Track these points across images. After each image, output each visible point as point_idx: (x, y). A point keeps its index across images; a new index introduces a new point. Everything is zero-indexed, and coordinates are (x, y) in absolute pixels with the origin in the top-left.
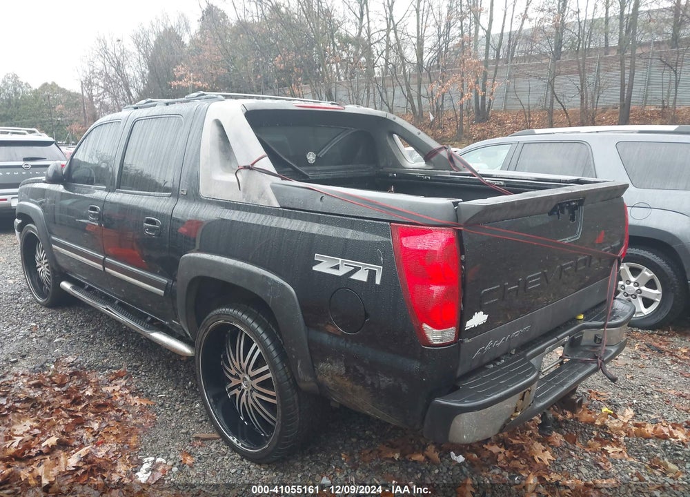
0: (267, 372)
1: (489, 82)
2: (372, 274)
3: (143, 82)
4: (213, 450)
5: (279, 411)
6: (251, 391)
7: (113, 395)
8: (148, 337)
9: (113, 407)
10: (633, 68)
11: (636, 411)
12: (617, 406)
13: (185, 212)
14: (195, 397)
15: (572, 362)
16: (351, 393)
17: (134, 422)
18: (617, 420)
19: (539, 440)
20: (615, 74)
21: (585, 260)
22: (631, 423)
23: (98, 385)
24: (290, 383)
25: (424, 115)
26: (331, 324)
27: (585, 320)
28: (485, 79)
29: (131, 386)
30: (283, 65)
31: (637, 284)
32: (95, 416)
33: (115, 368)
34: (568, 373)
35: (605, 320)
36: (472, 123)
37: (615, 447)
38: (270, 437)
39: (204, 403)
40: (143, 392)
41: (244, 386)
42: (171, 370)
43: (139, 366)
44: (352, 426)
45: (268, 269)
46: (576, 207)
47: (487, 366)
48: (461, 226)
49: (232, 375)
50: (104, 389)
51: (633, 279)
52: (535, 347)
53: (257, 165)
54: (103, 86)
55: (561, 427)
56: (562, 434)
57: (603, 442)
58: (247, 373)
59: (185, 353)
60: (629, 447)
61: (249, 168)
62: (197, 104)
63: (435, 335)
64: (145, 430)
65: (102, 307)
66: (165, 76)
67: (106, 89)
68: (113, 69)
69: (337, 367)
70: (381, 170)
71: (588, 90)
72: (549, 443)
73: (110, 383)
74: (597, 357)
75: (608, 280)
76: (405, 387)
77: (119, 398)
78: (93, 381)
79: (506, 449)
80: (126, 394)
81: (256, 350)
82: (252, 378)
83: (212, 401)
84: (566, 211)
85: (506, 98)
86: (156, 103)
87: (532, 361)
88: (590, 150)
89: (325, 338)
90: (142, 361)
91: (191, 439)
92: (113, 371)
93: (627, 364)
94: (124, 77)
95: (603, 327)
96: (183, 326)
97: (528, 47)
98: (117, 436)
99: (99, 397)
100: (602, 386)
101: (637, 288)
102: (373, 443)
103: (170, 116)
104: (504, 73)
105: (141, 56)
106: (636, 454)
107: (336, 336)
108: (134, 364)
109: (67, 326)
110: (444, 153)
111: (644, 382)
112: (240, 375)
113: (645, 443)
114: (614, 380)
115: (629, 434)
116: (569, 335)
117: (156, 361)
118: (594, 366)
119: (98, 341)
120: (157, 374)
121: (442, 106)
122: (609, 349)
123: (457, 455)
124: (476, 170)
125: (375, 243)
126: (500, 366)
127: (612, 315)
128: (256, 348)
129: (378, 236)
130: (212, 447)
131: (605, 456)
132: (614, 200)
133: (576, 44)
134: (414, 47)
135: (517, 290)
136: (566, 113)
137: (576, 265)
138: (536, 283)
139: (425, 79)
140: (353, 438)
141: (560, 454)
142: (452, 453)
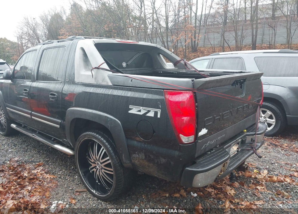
0: (108, 160)
1: (197, 35)
2: (156, 113)
3: (45, 37)
5: (114, 177)
6: (101, 169)
7: (37, 174)
8: (53, 147)
9: (37, 179)
10: (257, 28)
11: (269, 171)
12: (260, 169)
13: (68, 89)
14: (75, 173)
15: (242, 150)
16: (147, 167)
17: (47, 185)
18: (261, 175)
19: (229, 185)
20: (249, 31)
21: (247, 106)
22: (267, 176)
23: (30, 170)
24: (119, 164)
25: (169, 49)
26: (137, 137)
27: (247, 132)
28: (195, 33)
29: (45, 169)
30: (108, 29)
31: (265, 117)
32: (29, 184)
33: (38, 162)
34: (241, 155)
35: (256, 131)
36: (190, 53)
37: (261, 187)
38: (110, 189)
39: (80, 176)
40: (51, 172)
41: (98, 167)
42: (63, 162)
43: (49, 161)
44: (146, 183)
45: (108, 113)
46: (243, 83)
47: (207, 153)
48: (195, 90)
49: (92, 162)
50: (33, 172)
51: (263, 115)
52: (227, 144)
53: (101, 67)
54: (27, 39)
55: (238, 179)
56: (238, 182)
57: (256, 185)
58: (99, 161)
59: (70, 153)
60: (267, 186)
61: (97, 68)
63: (185, 139)
64: (53, 189)
66: (55, 34)
67: (29, 40)
68: (32, 31)
69: (142, 156)
70: (155, 70)
71: (238, 38)
72: (233, 186)
73: (36, 168)
74: (253, 148)
75: (256, 114)
76: (172, 163)
77: (40, 175)
78: (27, 168)
79: (215, 190)
80: (43, 173)
81: (103, 150)
82: (101, 163)
83: (83, 174)
84: (239, 84)
85: (204, 42)
86: (53, 42)
87: (226, 150)
88: (243, 61)
89: (135, 143)
90: (50, 158)
91: (74, 192)
92: (37, 163)
93: (263, 152)
94: (36, 34)
95: (255, 134)
96: (69, 141)
97: (213, 20)
98: (40, 192)
99: (31, 175)
100: (253, 161)
101: (265, 119)
102: (157, 190)
104: (203, 31)
105: (44, 25)
106: (270, 189)
107: (140, 142)
108: (46, 160)
109: (14, 144)
110: (182, 62)
111: (270, 159)
112: (96, 162)
113: (274, 184)
114: (260, 157)
115: (267, 180)
116: (241, 138)
117: (57, 158)
118: (252, 151)
119: (29, 150)
120: (57, 164)
121: (177, 46)
122: (257, 144)
123: (194, 193)
124: (197, 69)
125: (157, 99)
126: (213, 152)
127: (258, 129)
128: (103, 149)
129: (158, 96)
130: (84, 195)
131: (257, 191)
132: (258, 80)
133: (233, 18)
134: (164, 20)
135: (219, 118)
136: (230, 48)
137: (243, 108)
138: (227, 115)
139: (170, 34)
140: (147, 188)
141: (238, 191)
142: (192, 193)
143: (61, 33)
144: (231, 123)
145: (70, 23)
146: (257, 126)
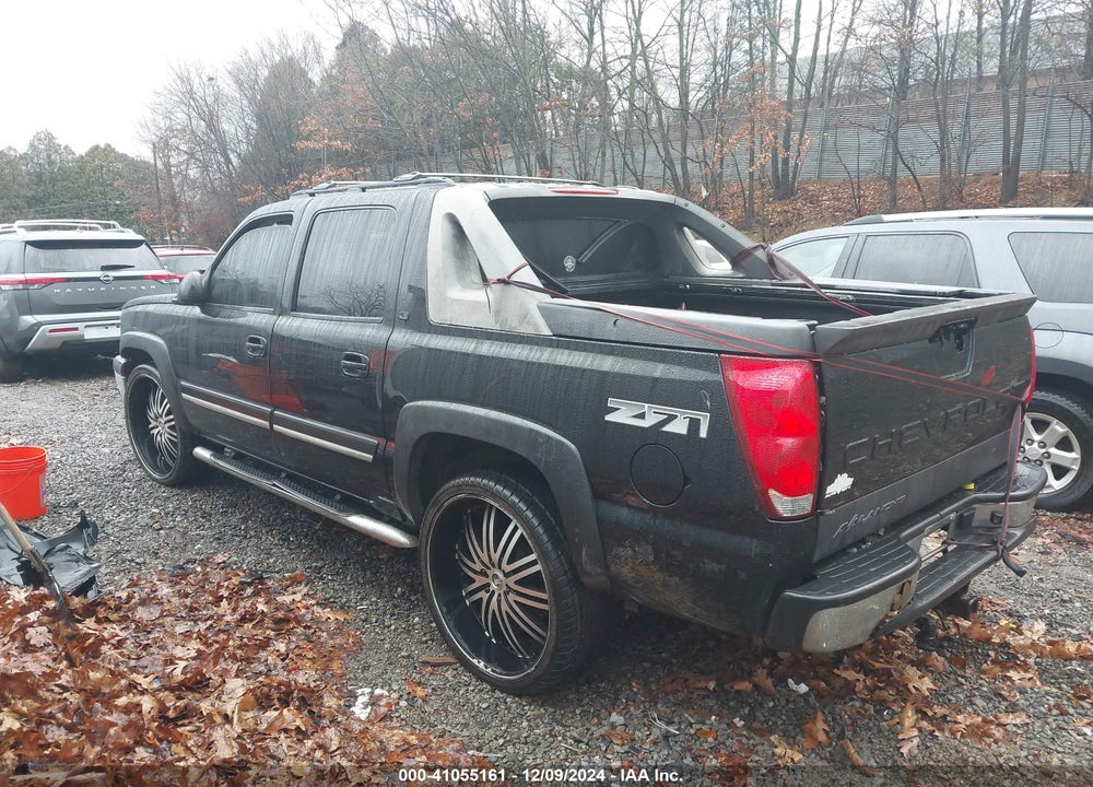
0: (534, 563)
1: (795, 136)
2: (694, 425)
3: (249, 142)
4: (451, 679)
5: (552, 620)
6: (506, 593)
7: (292, 607)
8: (342, 522)
9: (298, 623)
10: (1022, 111)
11: (1050, 624)
12: (1022, 618)
14: (410, 609)
15: (961, 548)
16: (661, 589)
17: (331, 642)
18: (1022, 637)
19: (913, 663)
20: (995, 121)
21: (977, 405)
22: (1042, 640)
23: (270, 594)
24: (568, 577)
25: (691, 189)
26: (632, 495)
27: (978, 490)
28: (788, 131)
29: (315, 594)
30: (470, 114)
31: (1043, 445)
32: (278, 634)
33: (288, 571)
34: (957, 563)
35: (1007, 490)
36: (768, 201)
37: (1022, 673)
38: (534, 658)
40: (335, 602)
41: (494, 586)
42: (368, 573)
43: (321, 568)
45: (537, 421)
46: (965, 331)
47: (850, 550)
48: (819, 357)
49: (475, 572)
50: (280, 599)
51: (1037, 437)
52: (912, 526)
53: (514, 278)
54: (186, 150)
55: (943, 647)
56: (945, 655)
57: (1004, 666)
58: (500, 568)
59: (401, 544)
60: (1042, 672)
61: (504, 282)
62: (414, 191)
63: (783, 504)
64: (349, 653)
65: (265, 483)
66: (285, 133)
67: (191, 155)
68: (203, 123)
69: (646, 551)
70: (666, 279)
71: (952, 146)
72: (928, 667)
73: (286, 590)
74: (995, 542)
75: (1007, 438)
76: (742, 575)
77: (303, 611)
78: (260, 587)
79: (866, 675)
80: (313, 605)
81: (515, 532)
82: (507, 575)
83: (445, 610)
84: (952, 336)
85: (821, 160)
86: (346, 187)
87: (909, 543)
88: (968, 246)
89: (624, 513)
90: (322, 559)
91: (417, 665)
92: (286, 575)
93: (1032, 561)
94: (219, 136)
95: (1003, 499)
96: (400, 504)
97: (855, 80)
98: (313, 660)
99: (277, 609)
100: (998, 591)
101: (1044, 450)
102: (675, 669)
103: (372, 207)
104: (817, 121)
105: (246, 102)
106: (1053, 680)
107: (642, 510)
108: (313, 564)
109: (205, 513)
110: (760, 254)
111: (1059, 585)
112: (488, 572)
113: (1065, 666)
114: (1021, 573)
115: (1041, 654)
116: (956, 510)
118: (993, 554)
119: (252, 533)
120: (349, 578)
121: (720, 175)
122: (1012, 531)
123: (797, 683)
124: (810, 278)
125: (698, 383)
126: (867, 550)
127: (1014, 483)
128: (516, 529)
129: (701, 372)
130: (449, 674)
131: (1009, 683)
132: (1016, 320)
133: (932, 73)
134: (674, 82)
135: (889, 444)
136: (918, 184)
137: (966, 411)
138: (914, 436)
139: (694, 132)
140: (645, 661)
141: (944, 682)
142: (790, 681)
143: (305, 130)
144: (923, 461)
145: (335, 91)
146: (1011, 470)
